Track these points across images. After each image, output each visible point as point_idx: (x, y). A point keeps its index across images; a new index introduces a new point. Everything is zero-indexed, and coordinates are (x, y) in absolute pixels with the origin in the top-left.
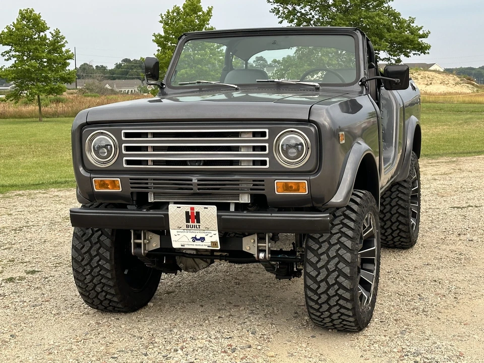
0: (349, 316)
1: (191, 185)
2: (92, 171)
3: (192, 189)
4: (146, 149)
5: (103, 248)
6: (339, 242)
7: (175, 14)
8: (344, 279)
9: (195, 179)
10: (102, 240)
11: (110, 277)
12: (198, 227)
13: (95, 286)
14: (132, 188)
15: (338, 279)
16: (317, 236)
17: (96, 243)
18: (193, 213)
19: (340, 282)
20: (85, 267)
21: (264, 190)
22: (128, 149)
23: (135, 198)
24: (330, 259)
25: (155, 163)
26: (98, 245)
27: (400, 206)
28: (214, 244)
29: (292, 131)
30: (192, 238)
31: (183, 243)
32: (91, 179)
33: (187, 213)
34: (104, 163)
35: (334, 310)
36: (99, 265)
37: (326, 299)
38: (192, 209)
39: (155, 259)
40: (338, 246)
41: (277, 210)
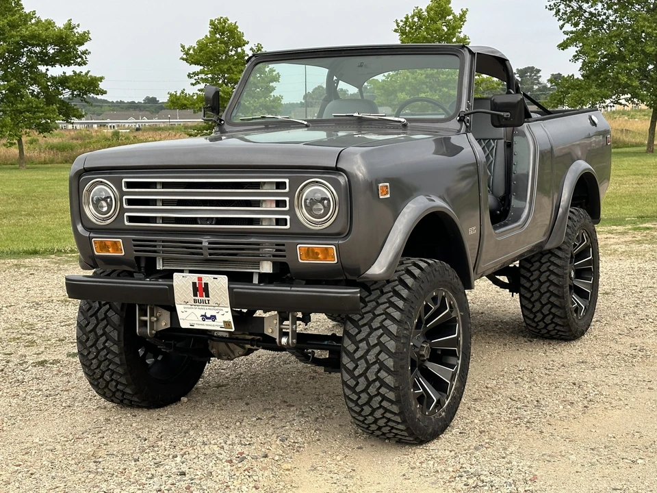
0: (398, 423)
1: (201, 248)
2: (92, 229)
3: (202, 254)
4: (154, 202)
5: (111, 326)
6: (382, 327)
7: (416, 19)
8: (386, 375)
9: (205, 242)
10: (110, 316)
11: (119, 363)
12: (207, 302)
13: (103, 373)
14: (136, 251)
15: (379, 375)
16: (356, 317)
17: (102, 320)
18: (200, 284)
19: (382, 377)
20: (91, 350)
21: (285, 256)
22: (130, 202)
23: (143, 265)
24: (370, 347)
25: (165, 220)
26: (105, 322)
27: (552, 283)
28: (227, 324)
29: (317, 182)
30: (202, 316)
31: (192, 322)
32: (90, 239)
33: (194, 284)
34: (104, 220)
35: (378, 414)
36: (105, 347)
37: (366, 400)
38: (200, 279)
39: (172, 342)
40: (381, 331)
41: (304, 282)
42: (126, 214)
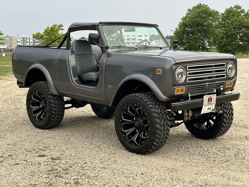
2: (175, 85)
3: (206, 89)
9: (207, 85)
12: (211, 103)
28: (213, 110)
29: (231, 63)
31: (204, 111)
33: (209, 98)
34: (180, 81)
38: (210, 96)
42: (188, 78)
